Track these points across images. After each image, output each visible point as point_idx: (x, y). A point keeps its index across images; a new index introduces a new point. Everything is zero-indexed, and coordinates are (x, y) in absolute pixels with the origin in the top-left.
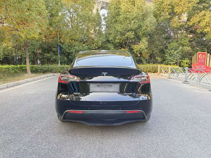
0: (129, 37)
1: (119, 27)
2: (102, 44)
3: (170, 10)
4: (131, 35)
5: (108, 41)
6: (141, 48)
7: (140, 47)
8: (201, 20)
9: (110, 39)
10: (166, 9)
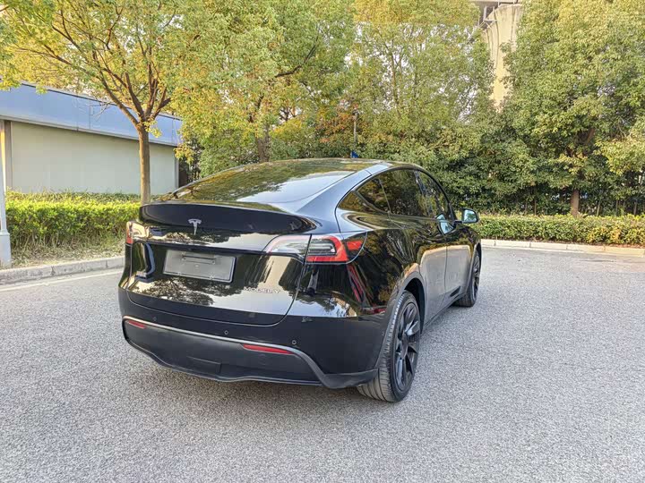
0: (584, 112)
1: (548, 84)
2: (483, 141)
4: (593, 106)
5: (510, 131)
6: (632, 154)
7: (628, 149)
9: (516, 124)
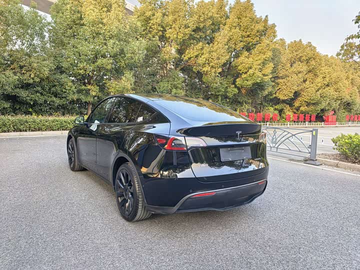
3: (161, 33)
4: (107, 63)
8: (199, 54)
10: (155, 31)
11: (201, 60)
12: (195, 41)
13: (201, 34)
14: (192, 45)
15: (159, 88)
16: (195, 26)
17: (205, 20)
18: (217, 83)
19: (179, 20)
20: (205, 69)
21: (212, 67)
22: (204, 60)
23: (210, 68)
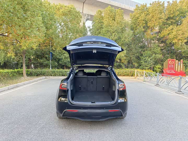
3: (144, 24)
8: (170, 33)
10: (141, 24)
11: (171, 36)
12: (167, 26)
13: (171, 20)
14: (166, 28)
15: (145, 54)
16: (167, 17)
17: (174, 12)
18: (184, 49)
19: (156, 16)
20: (174, 41)
21: (179, 39)
22: (173, 36)
23: (177, 40)
